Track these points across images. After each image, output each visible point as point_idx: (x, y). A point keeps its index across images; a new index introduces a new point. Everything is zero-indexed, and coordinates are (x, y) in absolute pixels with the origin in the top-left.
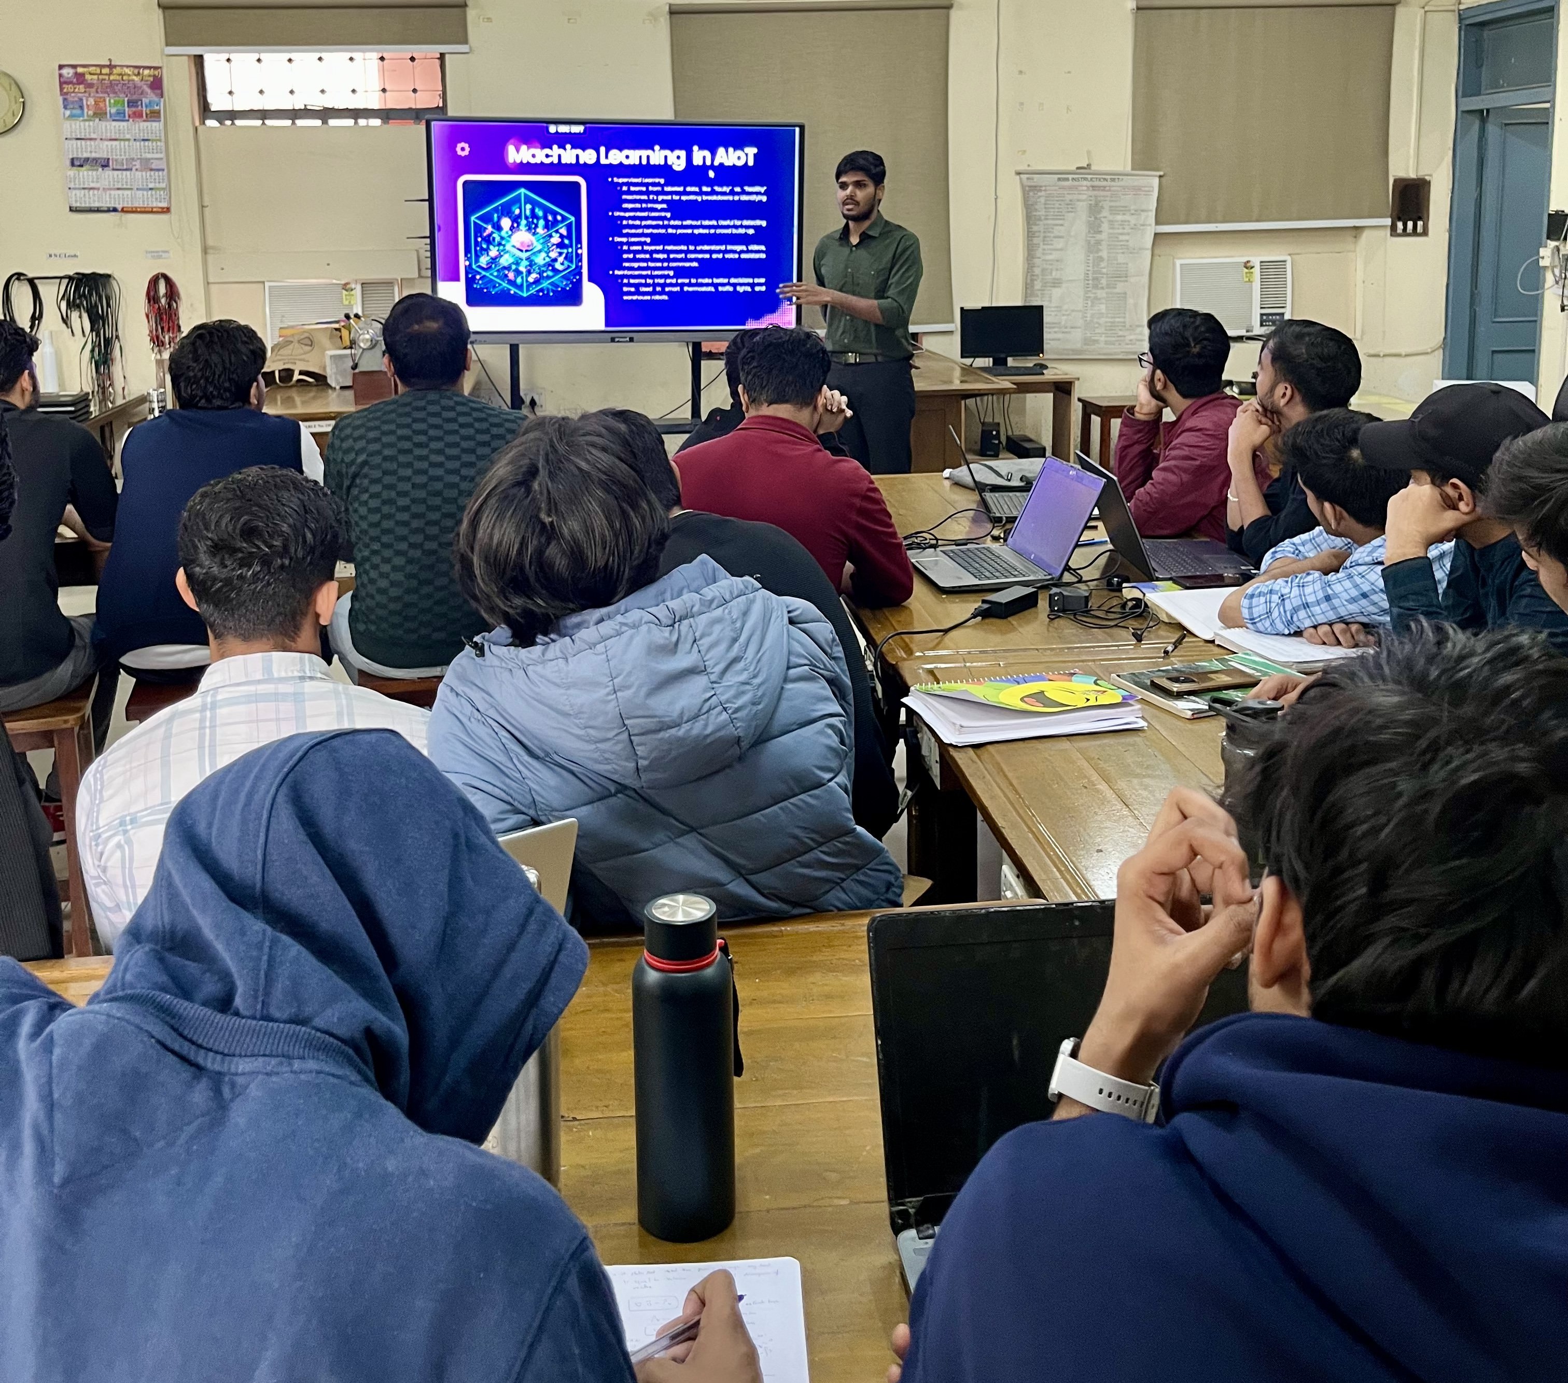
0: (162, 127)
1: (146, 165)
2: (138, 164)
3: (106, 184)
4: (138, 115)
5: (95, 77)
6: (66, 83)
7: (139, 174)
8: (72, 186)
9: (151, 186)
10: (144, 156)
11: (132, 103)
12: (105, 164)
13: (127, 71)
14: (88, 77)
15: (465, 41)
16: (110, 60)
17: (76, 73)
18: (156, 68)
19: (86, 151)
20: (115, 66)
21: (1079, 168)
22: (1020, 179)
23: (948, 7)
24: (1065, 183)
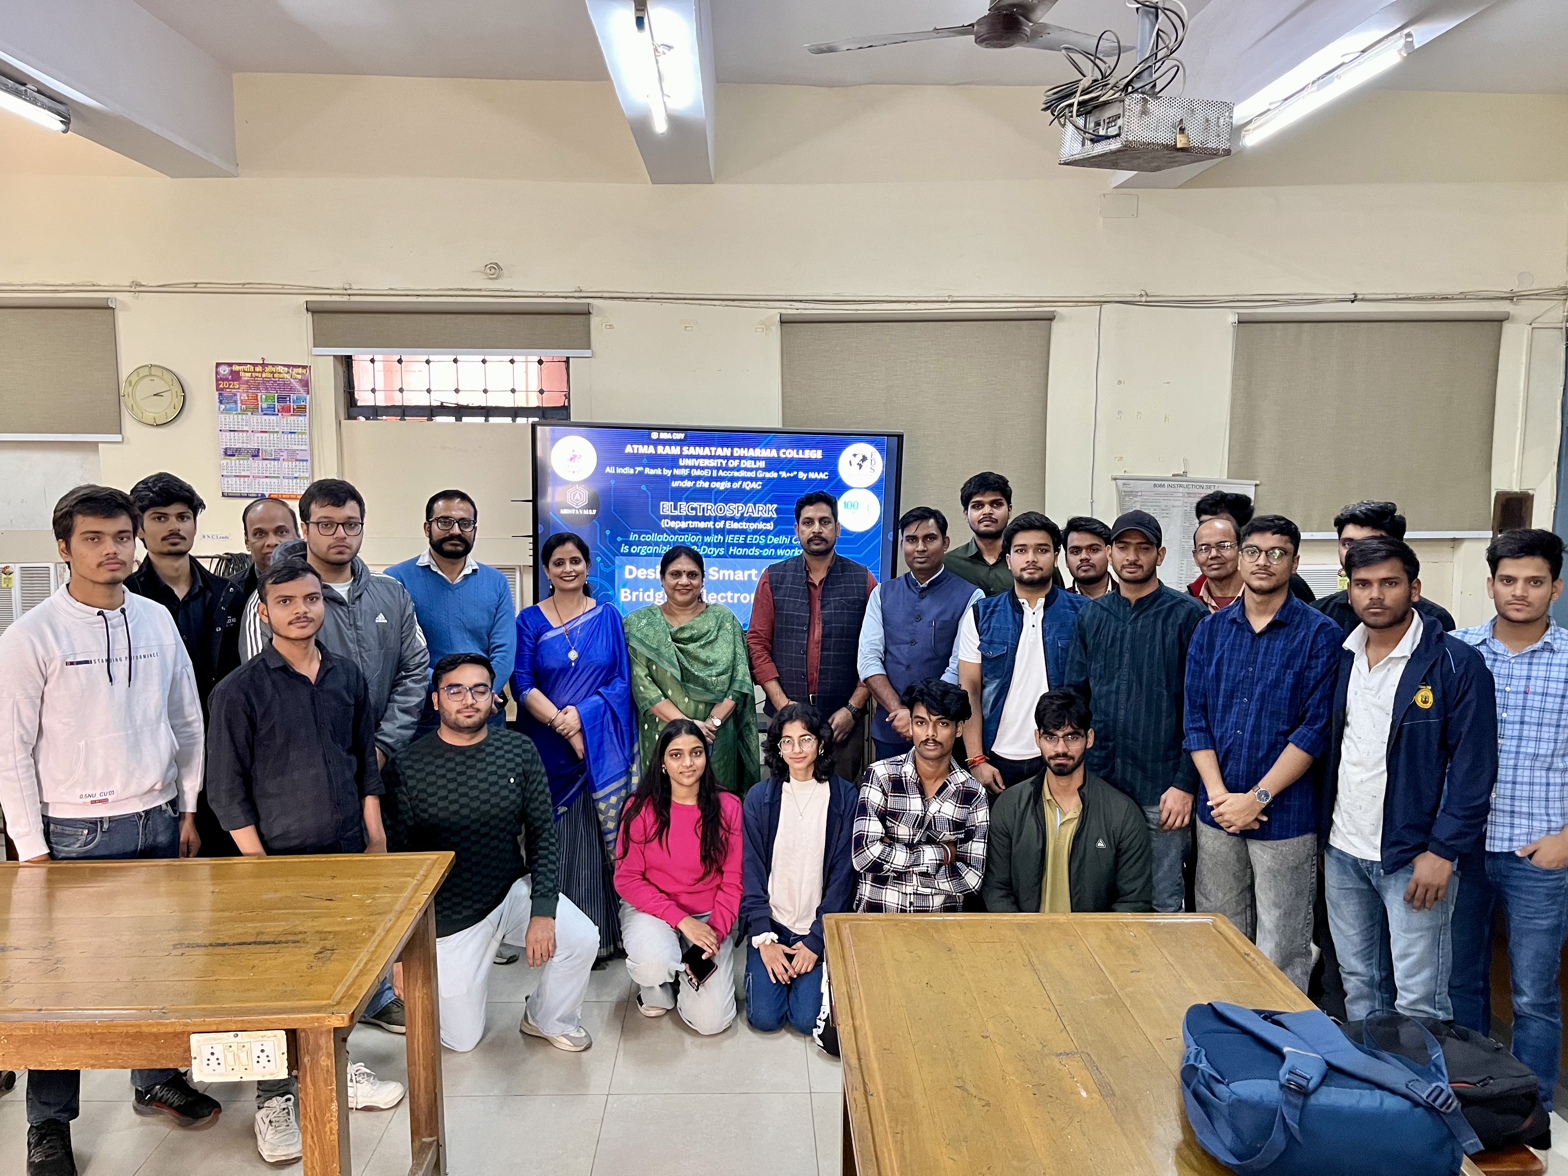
0: (307, 422)
1: (293, 456)
2: (285, 455)
3: (255, 472)
4: (286, 410)
5: (249, 375)
6: (223, 380)
7: (286, 463)
8: (225, 473)
9: (296, 475)
10: (290, 447)
11: (281, 399)
12: (255, 454)
13: (281, 369)
14: (242, 374)
15: (589, 347)
16: (263, 359)
17: (232, 372)
18: (304, 367)
19: (237, 441)
20: (267, 365)
21: (1173, 475)
22: (1117, 484)
23: (1050, 319)
24: (1162, 489)
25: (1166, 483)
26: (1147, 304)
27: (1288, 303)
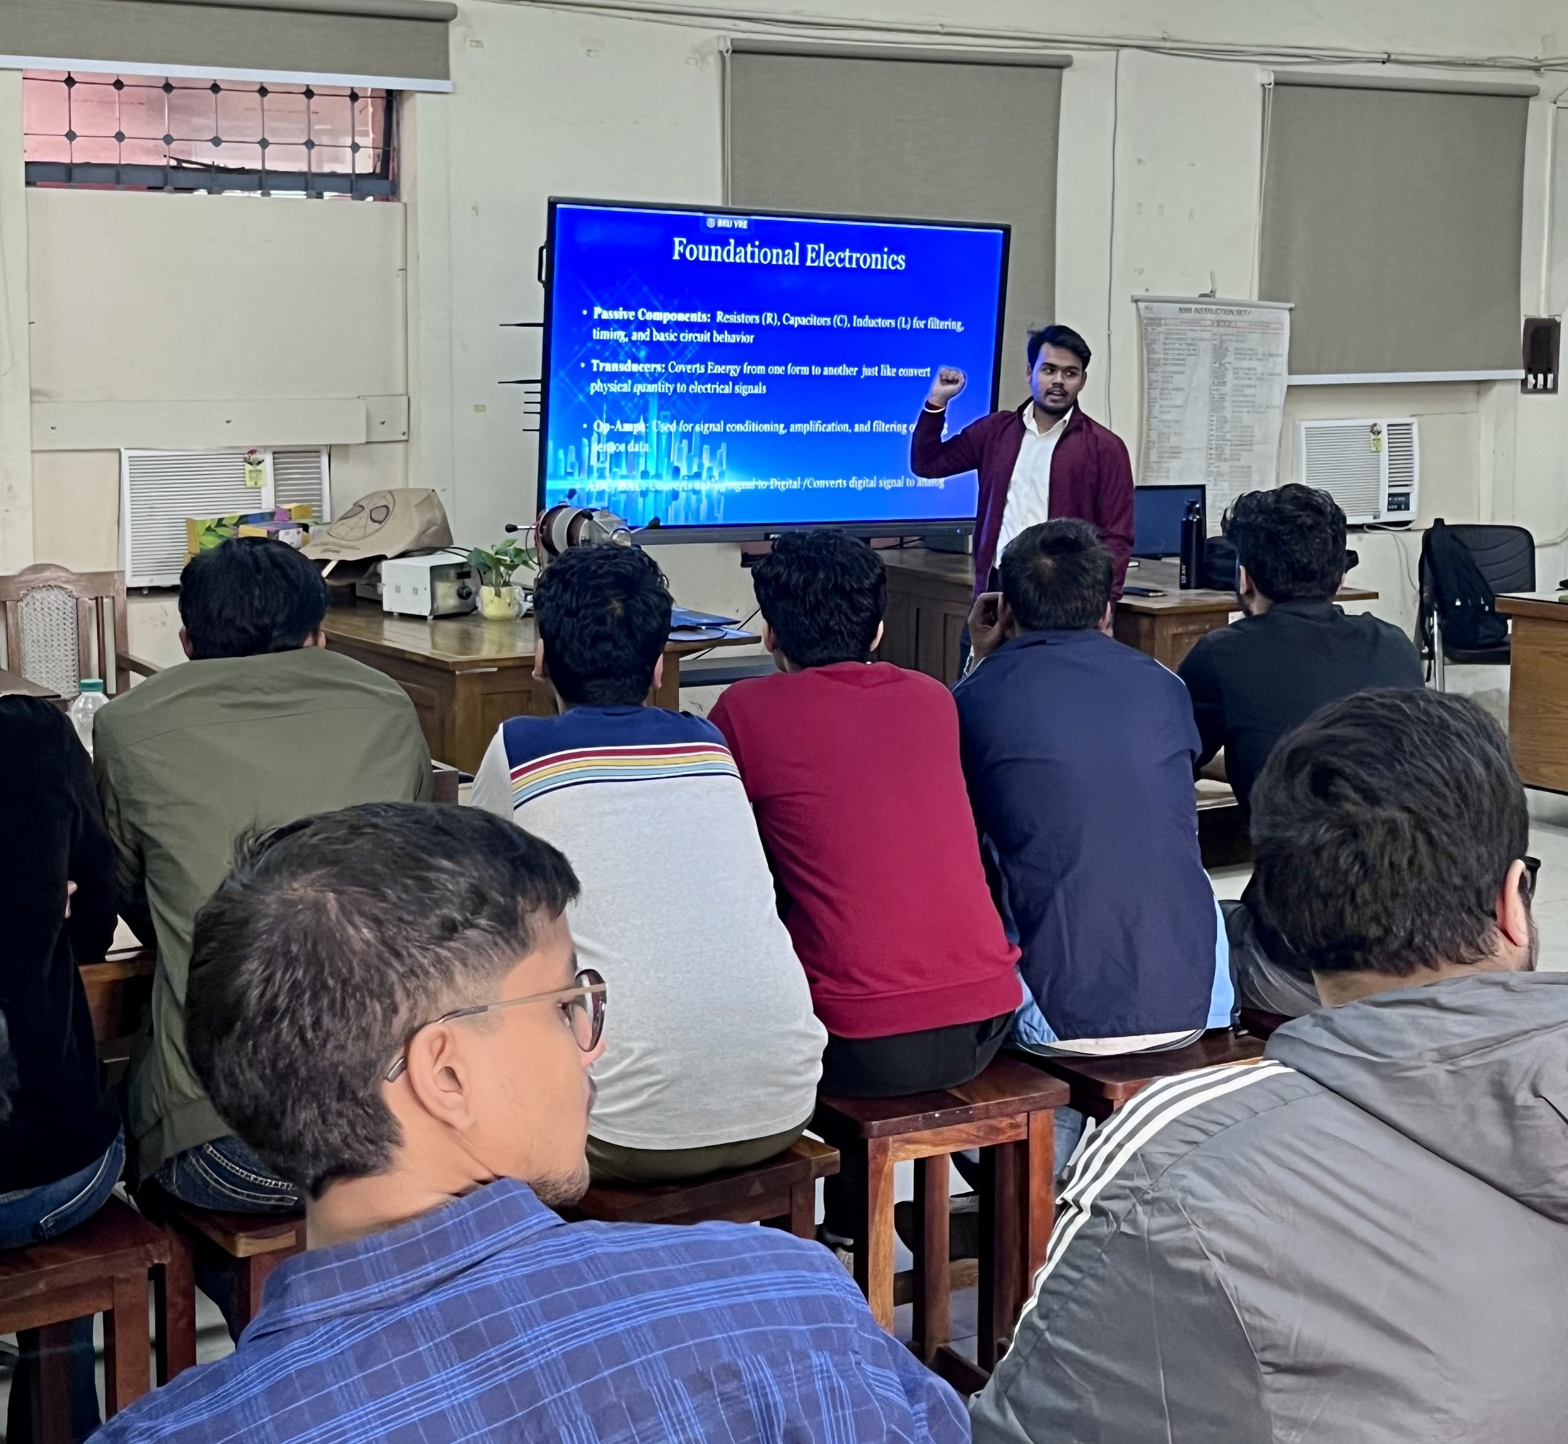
15: (446, 76)
21: (1202, 296)
22: (1138, 309)
23: (1061, 65)
24: (1187, 316)
25: (1193, 307)
26: (1172, 52)
27: (1319, 60)
